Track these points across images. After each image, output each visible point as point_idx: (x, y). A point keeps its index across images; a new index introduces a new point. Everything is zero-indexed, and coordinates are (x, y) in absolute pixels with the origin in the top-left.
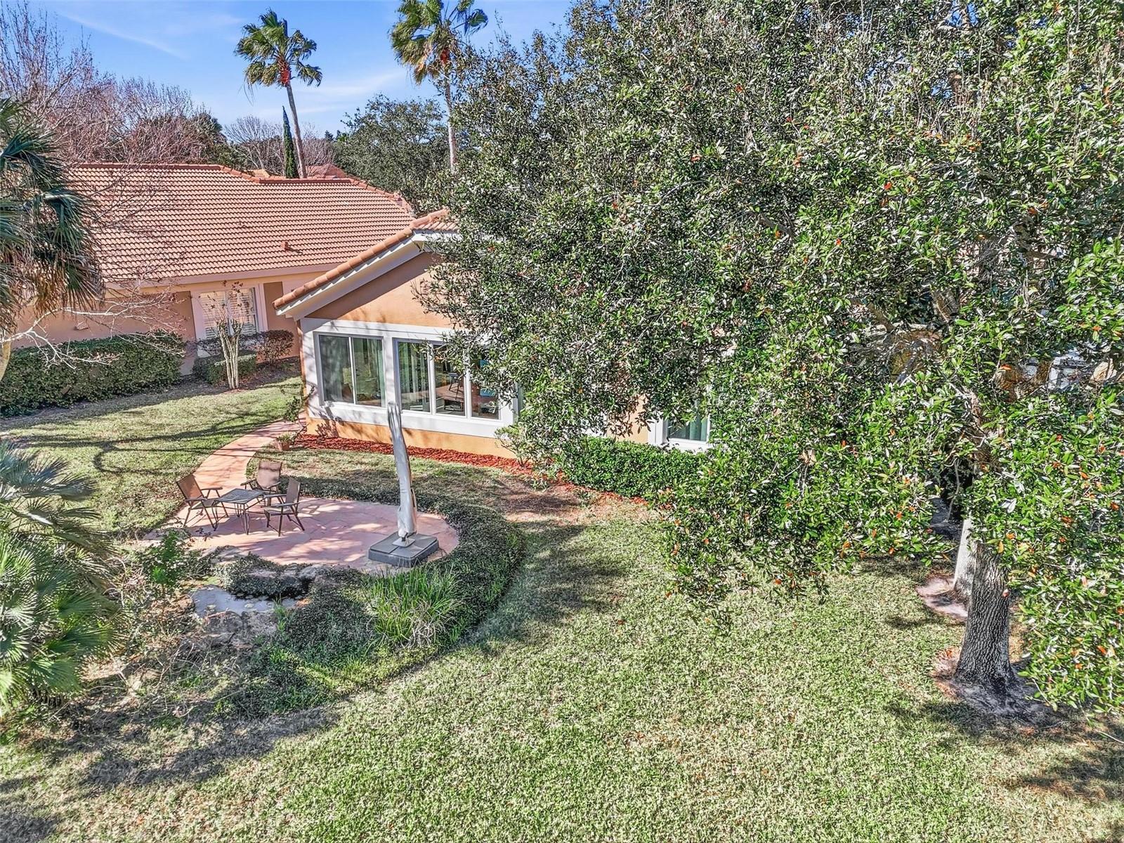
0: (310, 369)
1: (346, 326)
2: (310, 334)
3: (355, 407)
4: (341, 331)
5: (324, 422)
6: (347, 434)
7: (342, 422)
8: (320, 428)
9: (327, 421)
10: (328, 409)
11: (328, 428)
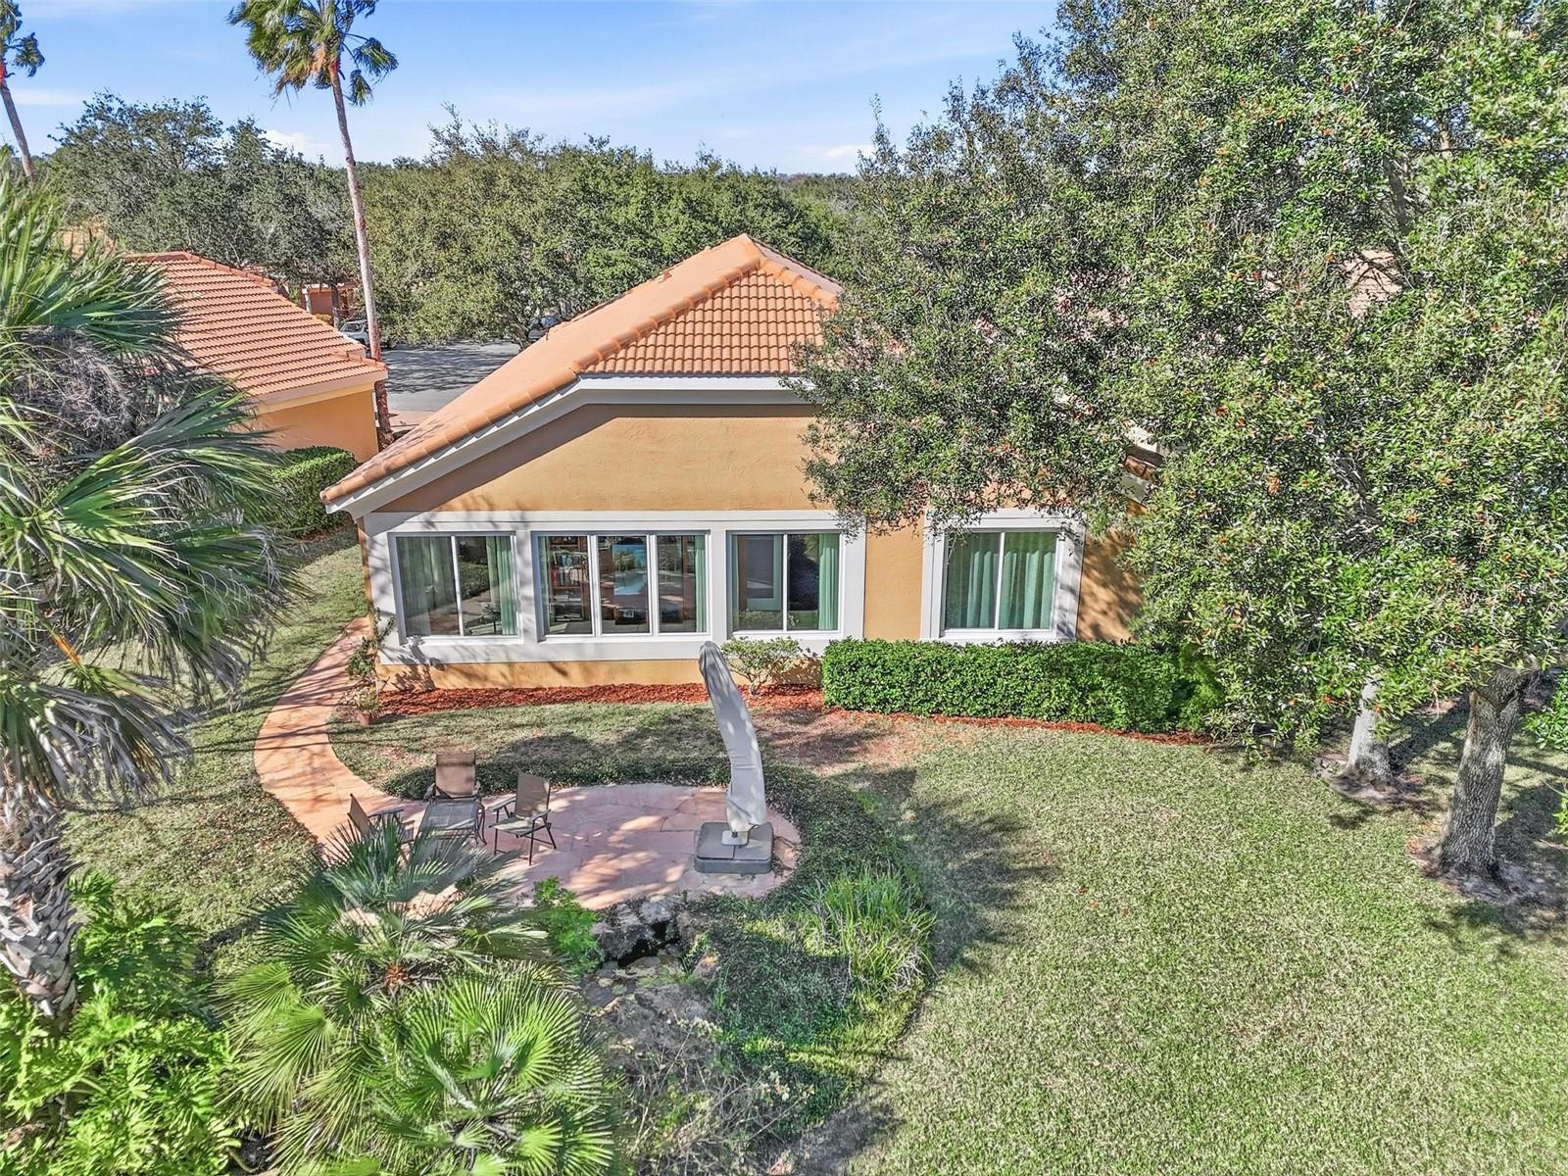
0: (383, 591)
1: (452, 520)
2: (382, 537)
3: (461, 640)
4: (440, 528)
5: (408, 670)
6: (452, 682)
7: (440, 666)
8: (400, 679)
9: (413, 667)
10: (415, 650)
11: (416, 677)
